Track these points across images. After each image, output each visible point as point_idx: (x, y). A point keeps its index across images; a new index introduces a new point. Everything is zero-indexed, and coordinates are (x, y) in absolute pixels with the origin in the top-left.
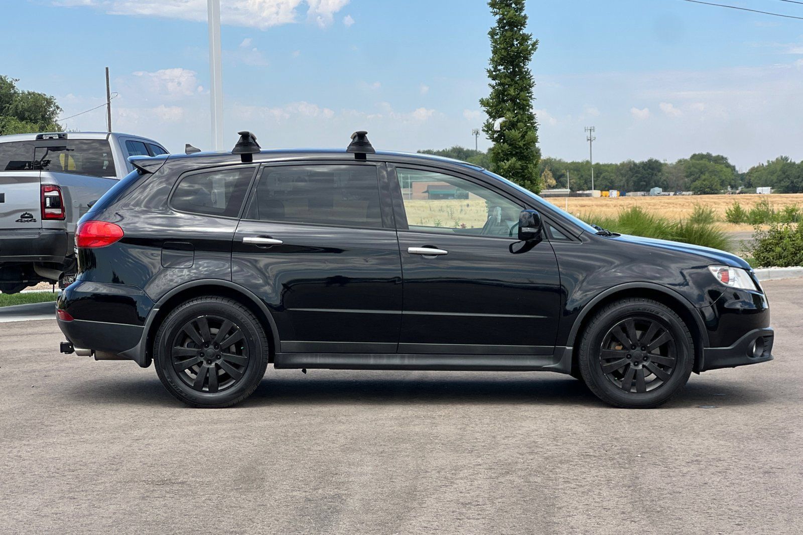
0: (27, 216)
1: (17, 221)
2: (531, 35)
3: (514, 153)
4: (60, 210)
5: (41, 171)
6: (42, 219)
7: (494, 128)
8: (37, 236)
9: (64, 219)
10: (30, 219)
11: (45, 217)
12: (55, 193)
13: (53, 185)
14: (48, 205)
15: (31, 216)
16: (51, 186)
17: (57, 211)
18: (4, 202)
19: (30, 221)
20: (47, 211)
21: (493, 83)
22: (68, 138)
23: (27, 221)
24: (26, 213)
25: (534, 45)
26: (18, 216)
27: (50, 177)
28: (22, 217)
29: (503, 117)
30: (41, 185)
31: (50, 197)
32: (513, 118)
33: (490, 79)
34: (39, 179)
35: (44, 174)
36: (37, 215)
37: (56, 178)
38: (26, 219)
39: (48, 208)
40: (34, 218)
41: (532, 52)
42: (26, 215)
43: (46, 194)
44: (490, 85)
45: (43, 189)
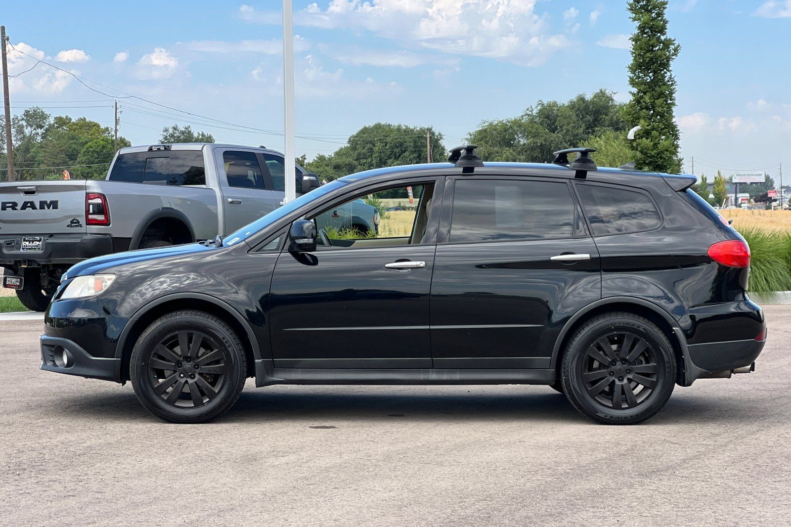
0: (75, 223)
1: (68, 226)
2: (674, 40)
3: (647, 162)
4: (103, 216)
5: (87, 180)
6: (87, 224)
7: (628, 136)
8: (79, 240)
9: (109, 225)
10: (77, 224)
11: (90, 222)
12: (99, 201)
13: (98, 193)
14: (91, 211)
15: (78, 222)
16: (97, 195)
17: (101, 218)
18: (57, 208)
19: (78, 226)
20: (90, 217)
21: (635, 90)
22: (172, 149)
23: (75, 226)
24: (74, 219)
25: (676, 50)
26: (68, 222)
27: (96, 186)
28: (72, 222)
29: (638, 125)
30: (87, 194)
31: (93, 204)
32: (648, 126)
33: (630, 86)
34: (84, 188)
35: (89, 183)
36: (83, 221)
37: (101, 187)
38: (74, 225)
39: (91, 214)
40: (80, 223)
41: (674, 57)
42: (75, 221)
43: (90, 201)
44: (630, 92)
45: (88, 196)
